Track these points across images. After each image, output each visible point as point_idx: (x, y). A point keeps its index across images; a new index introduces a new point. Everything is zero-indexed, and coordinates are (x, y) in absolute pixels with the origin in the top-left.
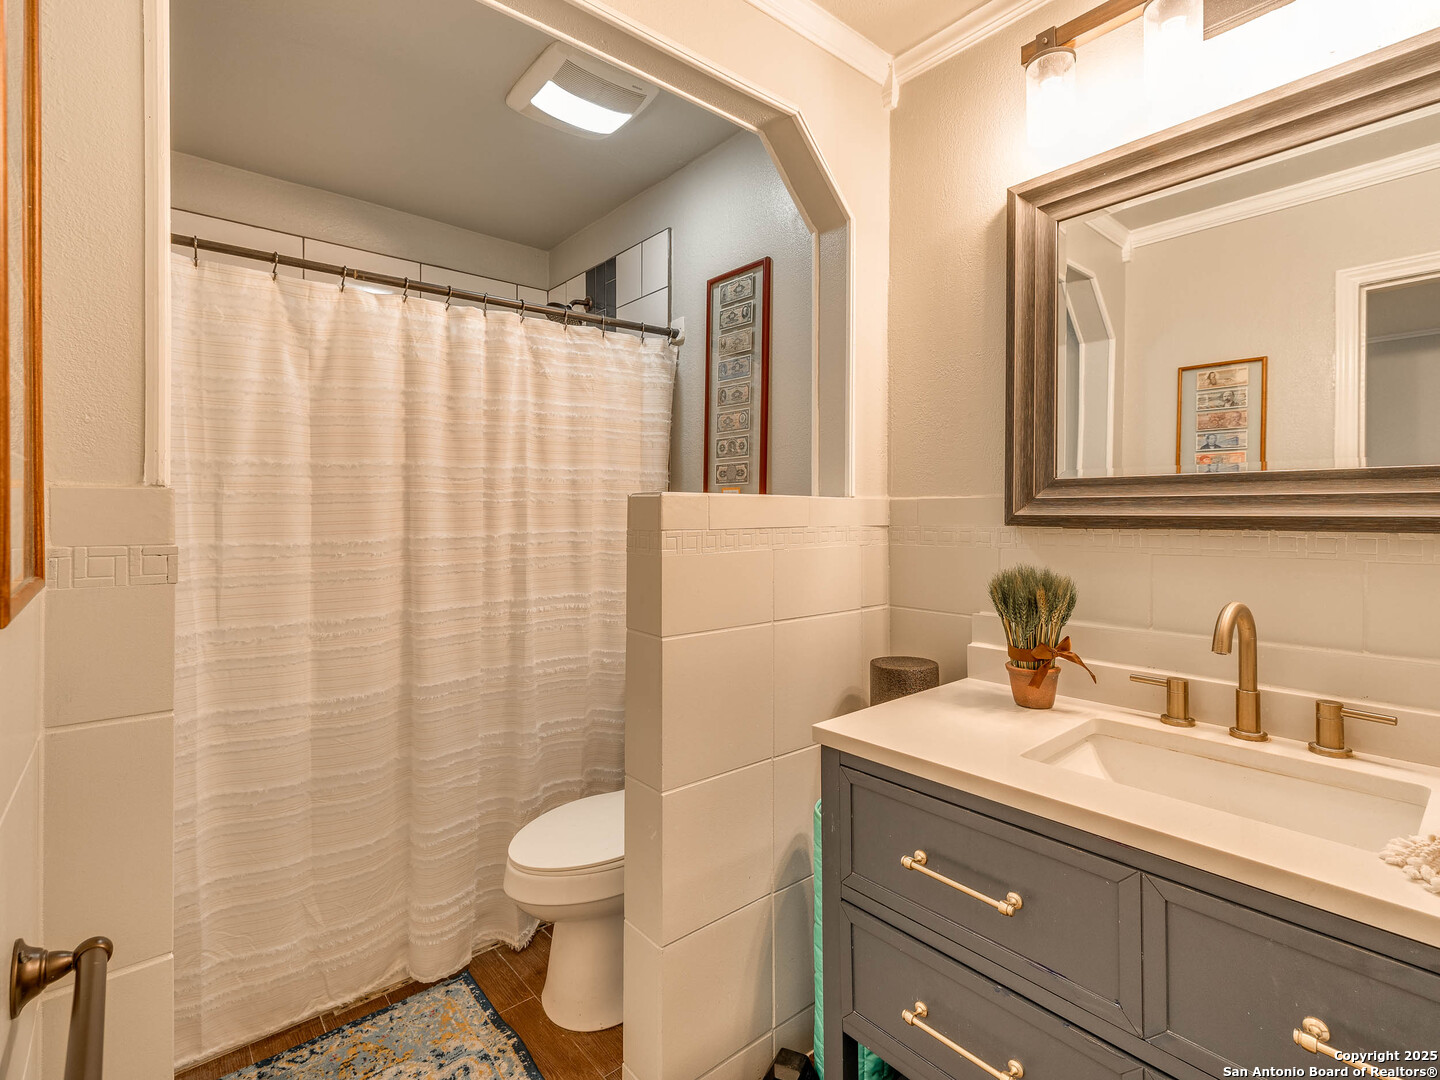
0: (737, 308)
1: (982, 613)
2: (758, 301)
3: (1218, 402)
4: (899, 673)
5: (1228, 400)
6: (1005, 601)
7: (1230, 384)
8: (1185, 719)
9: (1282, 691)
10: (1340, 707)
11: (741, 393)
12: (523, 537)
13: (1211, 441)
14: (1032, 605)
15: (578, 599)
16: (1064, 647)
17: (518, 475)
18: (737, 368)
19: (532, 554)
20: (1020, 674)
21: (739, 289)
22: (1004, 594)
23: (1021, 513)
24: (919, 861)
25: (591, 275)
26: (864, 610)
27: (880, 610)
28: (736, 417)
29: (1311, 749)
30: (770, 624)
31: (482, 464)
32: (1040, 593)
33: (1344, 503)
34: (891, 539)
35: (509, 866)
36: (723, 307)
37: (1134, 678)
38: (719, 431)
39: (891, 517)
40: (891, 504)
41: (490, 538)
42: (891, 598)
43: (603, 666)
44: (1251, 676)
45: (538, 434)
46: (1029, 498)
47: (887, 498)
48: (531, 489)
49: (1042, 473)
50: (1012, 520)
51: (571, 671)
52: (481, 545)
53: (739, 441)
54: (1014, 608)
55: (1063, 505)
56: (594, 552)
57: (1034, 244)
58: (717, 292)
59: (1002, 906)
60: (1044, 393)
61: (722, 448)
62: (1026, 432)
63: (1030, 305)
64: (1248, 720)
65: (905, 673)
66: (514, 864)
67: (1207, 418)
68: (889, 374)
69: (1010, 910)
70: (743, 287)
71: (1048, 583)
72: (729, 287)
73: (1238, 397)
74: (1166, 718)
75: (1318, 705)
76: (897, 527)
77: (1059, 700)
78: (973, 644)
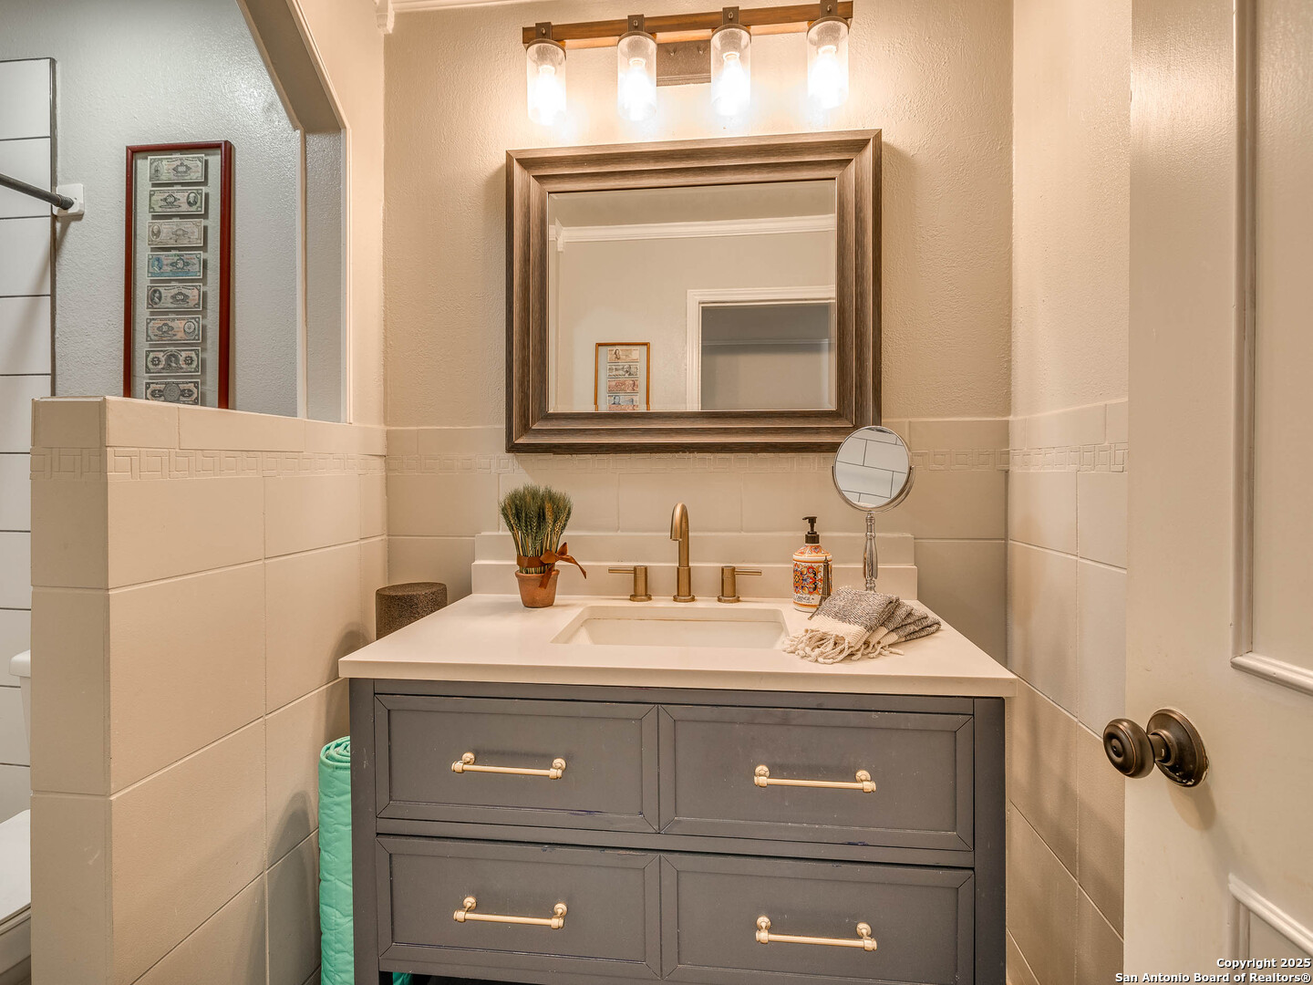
0: (178, 191)
1: (482, 534)
2: (214, 189)
3: (621, 372)
4: (411, 598)
5: (627, 372)
6: (518, 516)
7: (628, 359)
8: (646, 595)
9: (705, 566)
10: (734, 569)
11: (186, 297)
13: (617, 401)
14: (541, 517)
16: (562, 553)
18: (180, 265)
20: (529, 579)
21: (182, 169)
22: (517, 509)
23: (520, 441)
24: (468, 762)
26: (362, 542)
27: (378, 542)
28: (178, 324)
29: (719, 600)
30: (261, 562)
32: (548, 506)
33: (733, 433)
34: (388, 469)
36: (154, 185)
37: (612, 570)
38: (149, 339)
39: (388, 447)
40: (388, 433)
42: (389, 529)
44: (686, 557)
46: (526, 429)
47: (383, 427)
49: (537, 406)
50: (513, 448)
53: (184, 354)
54: (526, 521)
55: (555, 434)
57: (529, 207)
58: (143, 165)
59: (553, 773)
60: (538, 338)
61: (156, 361)
62: (523, 371)
63: (526, 260)
64: (684, 589)
65: (417, 597)
67: (614, 383)
68: (385, 302)
69: (559, 773)
70: (188, 168)
71: (551, 497)
72: (164, 162)
73: (633, 370)
74: (634, 597)
75: (723, 570)
76: (392, 457)
77: (558, 599)
78: (476, 562)
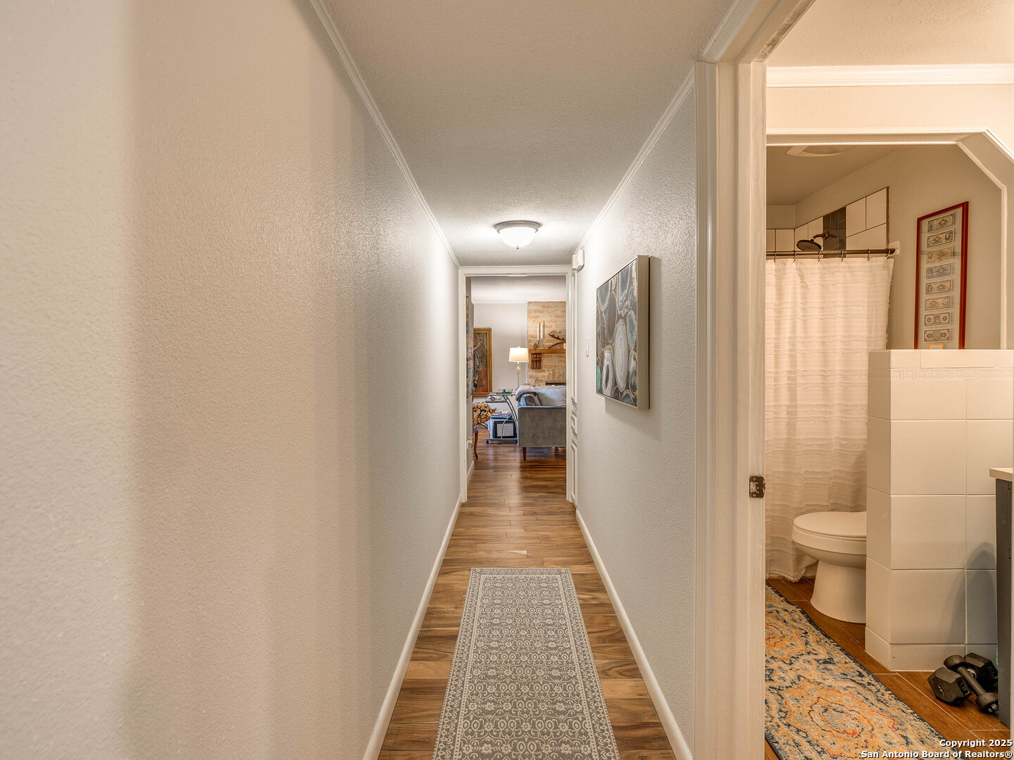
0: (941, 234)
2: (958, 229)
11: (944, 286)
12: (795, 372)
15: (825, 406)
17: (792, 340)
18: (941, 271)
19: (800, 380)
21: (943, 222)
25: (827, 218)
28: (940, 301)
31: (773, 336)
35: (794, 528)
36: (930, 234)
38: (926, 309)
41: (777, 373)
43: (841, 445)
45: (803, 318)
48: (799, 346)
51: (822, 445)
52: (773, 375)
53: (942, 315)
56: (837, 381)
58: (925, 223)
61: (929, 320)
66: (797, 527)
70: (946, 221)
72: (935, 221)
